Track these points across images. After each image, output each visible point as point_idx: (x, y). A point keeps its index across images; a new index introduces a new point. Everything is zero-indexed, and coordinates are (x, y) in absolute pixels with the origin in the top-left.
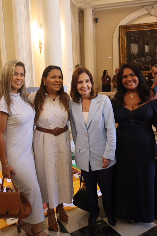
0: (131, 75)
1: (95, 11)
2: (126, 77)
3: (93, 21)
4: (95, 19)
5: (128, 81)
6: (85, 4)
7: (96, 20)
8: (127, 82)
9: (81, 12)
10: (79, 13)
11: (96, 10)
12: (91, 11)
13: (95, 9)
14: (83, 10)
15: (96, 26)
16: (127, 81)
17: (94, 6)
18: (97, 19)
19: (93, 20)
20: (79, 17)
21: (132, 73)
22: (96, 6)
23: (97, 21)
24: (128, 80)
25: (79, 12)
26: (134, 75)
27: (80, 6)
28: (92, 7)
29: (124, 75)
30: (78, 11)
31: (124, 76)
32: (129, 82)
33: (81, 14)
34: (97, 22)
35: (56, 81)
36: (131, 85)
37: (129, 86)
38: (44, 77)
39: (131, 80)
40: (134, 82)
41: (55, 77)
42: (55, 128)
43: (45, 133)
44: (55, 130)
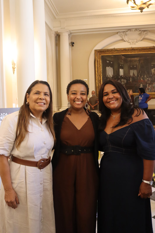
0: (113, 92)
2: (107, 94)
3: (69, 45)
4: (71, 42)
5: (110, 99)
6: (61, 28)
7: (72, 44)
9: (58, 36)
10: (56, 37)
11: (72, 34)
12: (68, 35)
14: (60, 34)
15: (72, 50)
16: (108, 99)
17: (70, 31)
18: (73, 43)
19: (69, 44)
20: (56, 40)
21: (114, 90)
22: (73, 30)
23: (73, 45)
25: (56, 36)
26: (116, 92)
28: (68, 32)
29: (105, 93)
30: (54, 35)
31: (105, 94)
32: (110, 100)
33: (57, 38)
34: (73, 46)
35: (39, 98)
36: (113, 104)
37: (110, 105)
38: (27, 94)
39: (113, 97)
40: (116, 100)
41: (39, 93)
42: (41, 160)
43: (27, 167)
44: (40, 162)
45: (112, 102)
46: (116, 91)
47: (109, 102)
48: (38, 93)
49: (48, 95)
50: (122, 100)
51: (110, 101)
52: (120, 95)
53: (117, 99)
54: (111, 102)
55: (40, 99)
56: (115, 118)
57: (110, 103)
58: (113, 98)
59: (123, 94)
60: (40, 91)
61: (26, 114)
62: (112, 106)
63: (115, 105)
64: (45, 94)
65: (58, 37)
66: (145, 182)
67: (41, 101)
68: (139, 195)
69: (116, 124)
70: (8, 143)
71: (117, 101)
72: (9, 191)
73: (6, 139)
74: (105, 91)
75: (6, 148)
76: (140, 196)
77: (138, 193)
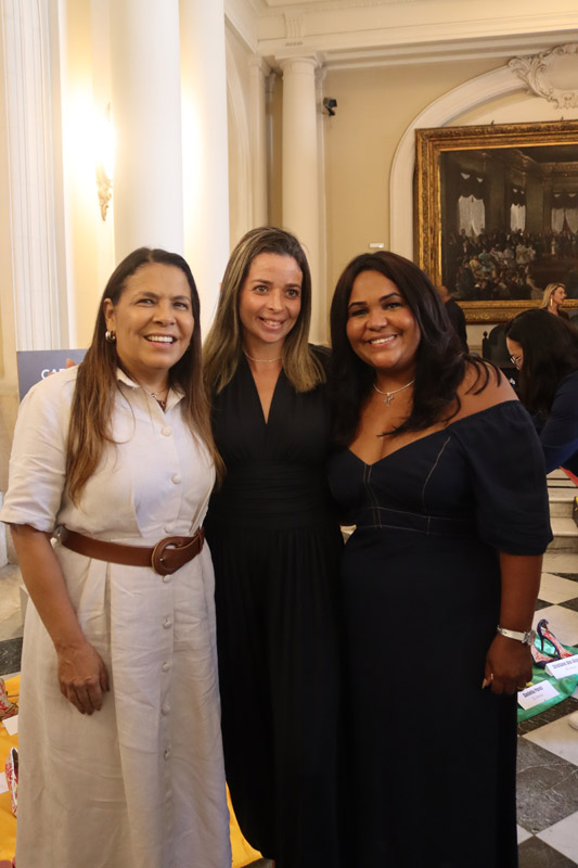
0: (387, 303)
1: (325, 71)
2: (364, 310)
3: (318, 110)
4: (325, 100)
5: (372, 330)
6: (287, 44)
7: (330, 106)
8: (368, 335)
9: (274, 75)
10: (267, 79)
11: (330, 68)
12: (312, 72)
13: (324, 65)
14: (281, 66)
15: (328, 128)
16: (365, 328)
17: (320, 54)
18: (333, 103)
19: (318, 105)
20: (267, 91)
21: (391, 295)
22: (331, 52)
23: (333, 109)
24: (369, 326)
25: (267, 74)
26: (397, 304)
27: (267, 53)
28: (313, 58)
29: (353, 304)
30: (260, 69)
31: (356, 308)
32: (375, 335)
33: (272, 82)
34: (332, 113)
35: (155, 319)
36: (384, 348)
37: (373, 353)
38: (108, 300)
39: (385, 324)
40: (396, 336)
41: (155, 300)
42: (163, 542)
43: (114, 566)
44: (161, 550)
45: (382, 341)
46: (397, 299)
47: (370, 342)
48: (151, 299)
49: (185, 306)
50: (418, 335)
51: (376, 339)
52: (413, 313)
53: (400, 332)
54: (378, 341)
55: (159, 323)
56: (393, 401)
57: (374, 347)
58: (383, 327)
59: (423, 311)
60: (156, 290)
61: (101, 378)
62: (380, 358)
63: (390, 351)
64: (177, 303)
65: (274, 77)
66: (509, 634)
67: (162, 331)
68: (485, 682)
69: (398, 423)
70: (44, 481)
71: (399, 339)
72: (75, 648)
73: (36, 468)
74: (355, 300)
75: (38, 499)
76: (489, 687)
77: (483, 676)
